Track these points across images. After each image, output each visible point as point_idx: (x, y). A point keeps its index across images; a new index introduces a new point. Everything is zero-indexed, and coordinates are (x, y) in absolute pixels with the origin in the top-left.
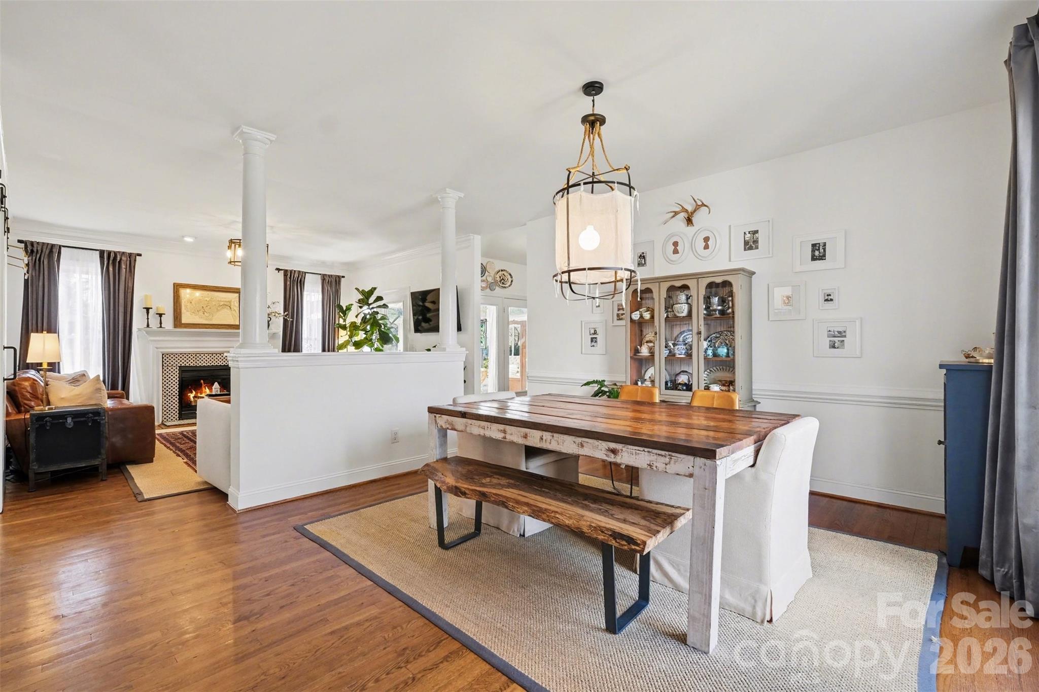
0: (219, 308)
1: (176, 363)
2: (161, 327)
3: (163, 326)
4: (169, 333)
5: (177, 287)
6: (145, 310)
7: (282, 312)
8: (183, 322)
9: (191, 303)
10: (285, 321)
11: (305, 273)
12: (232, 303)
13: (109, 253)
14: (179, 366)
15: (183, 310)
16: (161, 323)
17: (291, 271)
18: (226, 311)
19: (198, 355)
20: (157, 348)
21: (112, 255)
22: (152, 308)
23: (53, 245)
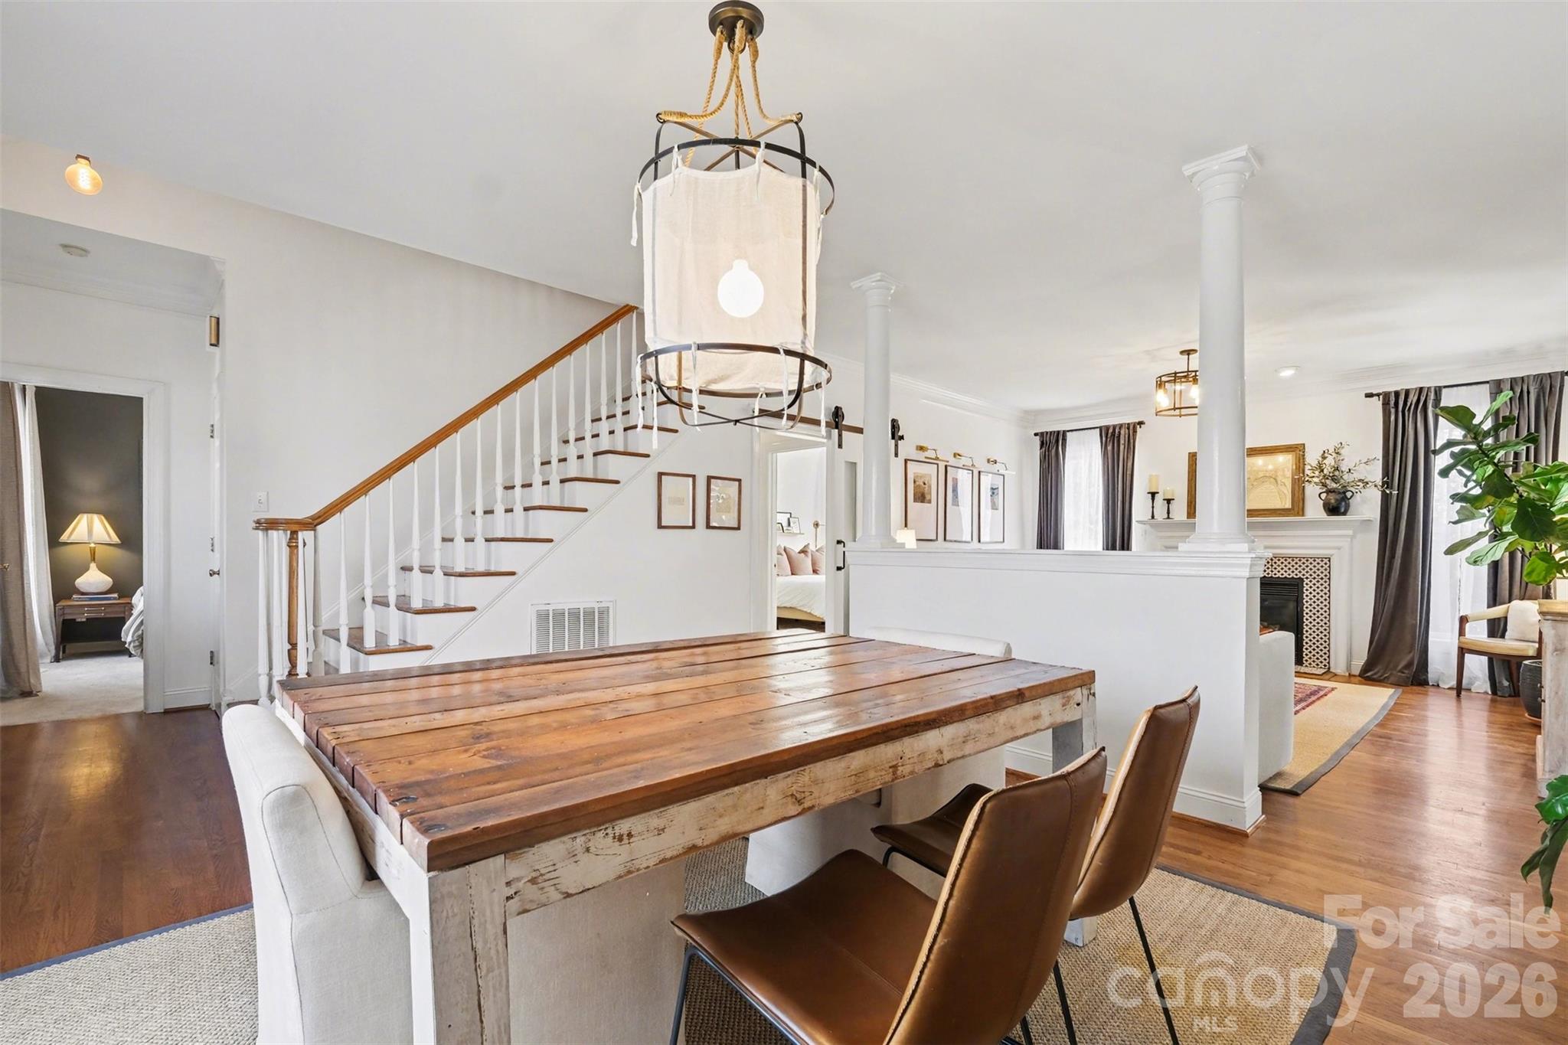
0: (1255, 483)
2: (1168, 518)
3: (1171, 516)
4: (1181, 526)
5: (1194, 458)
6: (1150, 495)
7: (1379, 481)
10: (1383, 495)
11: (1439, 388)
12: (1281, 473)
13: (1107, 428)
16: (1168, 513)
17: (1397, 394)
18: (1268, 487)
21: (1111, 430)
22: (1158, 493)
23: (1058, 432)
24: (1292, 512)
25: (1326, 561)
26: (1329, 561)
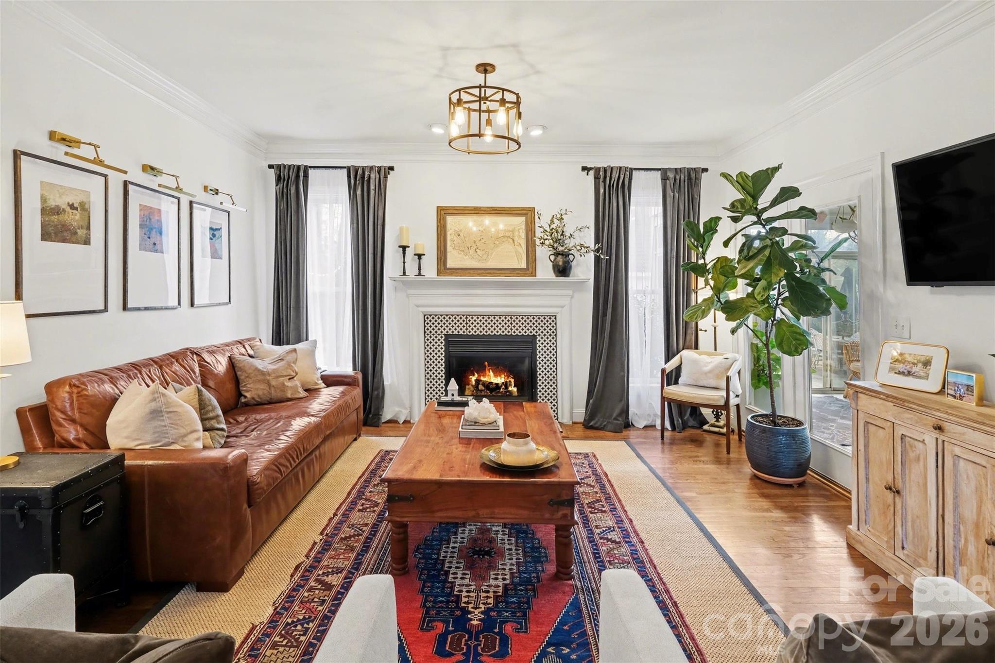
0: (497, 242)
1: (442, 329)
2: (420, 274)
3: (422, 273)
4: (432, 284)
5: (443, 213)
6: (401, 249)
7: (592, 246)
8: (448, 266)
9: (459, 235)
10: (597, 260)
11: (632, 170)
12: (516, 233)
13: (356, 170)
14: (444, 335)
15: (449, 248)
16: (420, 269)
17: (605, 170)
18: (507, 247)
19: (469, 318)
20: (418, 306)
21: (360, 172)
22: (409, 247)
23: (299, 167)
24: (528, 272)
25: (553, 318)
26: (555, 318)
